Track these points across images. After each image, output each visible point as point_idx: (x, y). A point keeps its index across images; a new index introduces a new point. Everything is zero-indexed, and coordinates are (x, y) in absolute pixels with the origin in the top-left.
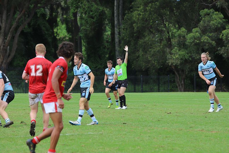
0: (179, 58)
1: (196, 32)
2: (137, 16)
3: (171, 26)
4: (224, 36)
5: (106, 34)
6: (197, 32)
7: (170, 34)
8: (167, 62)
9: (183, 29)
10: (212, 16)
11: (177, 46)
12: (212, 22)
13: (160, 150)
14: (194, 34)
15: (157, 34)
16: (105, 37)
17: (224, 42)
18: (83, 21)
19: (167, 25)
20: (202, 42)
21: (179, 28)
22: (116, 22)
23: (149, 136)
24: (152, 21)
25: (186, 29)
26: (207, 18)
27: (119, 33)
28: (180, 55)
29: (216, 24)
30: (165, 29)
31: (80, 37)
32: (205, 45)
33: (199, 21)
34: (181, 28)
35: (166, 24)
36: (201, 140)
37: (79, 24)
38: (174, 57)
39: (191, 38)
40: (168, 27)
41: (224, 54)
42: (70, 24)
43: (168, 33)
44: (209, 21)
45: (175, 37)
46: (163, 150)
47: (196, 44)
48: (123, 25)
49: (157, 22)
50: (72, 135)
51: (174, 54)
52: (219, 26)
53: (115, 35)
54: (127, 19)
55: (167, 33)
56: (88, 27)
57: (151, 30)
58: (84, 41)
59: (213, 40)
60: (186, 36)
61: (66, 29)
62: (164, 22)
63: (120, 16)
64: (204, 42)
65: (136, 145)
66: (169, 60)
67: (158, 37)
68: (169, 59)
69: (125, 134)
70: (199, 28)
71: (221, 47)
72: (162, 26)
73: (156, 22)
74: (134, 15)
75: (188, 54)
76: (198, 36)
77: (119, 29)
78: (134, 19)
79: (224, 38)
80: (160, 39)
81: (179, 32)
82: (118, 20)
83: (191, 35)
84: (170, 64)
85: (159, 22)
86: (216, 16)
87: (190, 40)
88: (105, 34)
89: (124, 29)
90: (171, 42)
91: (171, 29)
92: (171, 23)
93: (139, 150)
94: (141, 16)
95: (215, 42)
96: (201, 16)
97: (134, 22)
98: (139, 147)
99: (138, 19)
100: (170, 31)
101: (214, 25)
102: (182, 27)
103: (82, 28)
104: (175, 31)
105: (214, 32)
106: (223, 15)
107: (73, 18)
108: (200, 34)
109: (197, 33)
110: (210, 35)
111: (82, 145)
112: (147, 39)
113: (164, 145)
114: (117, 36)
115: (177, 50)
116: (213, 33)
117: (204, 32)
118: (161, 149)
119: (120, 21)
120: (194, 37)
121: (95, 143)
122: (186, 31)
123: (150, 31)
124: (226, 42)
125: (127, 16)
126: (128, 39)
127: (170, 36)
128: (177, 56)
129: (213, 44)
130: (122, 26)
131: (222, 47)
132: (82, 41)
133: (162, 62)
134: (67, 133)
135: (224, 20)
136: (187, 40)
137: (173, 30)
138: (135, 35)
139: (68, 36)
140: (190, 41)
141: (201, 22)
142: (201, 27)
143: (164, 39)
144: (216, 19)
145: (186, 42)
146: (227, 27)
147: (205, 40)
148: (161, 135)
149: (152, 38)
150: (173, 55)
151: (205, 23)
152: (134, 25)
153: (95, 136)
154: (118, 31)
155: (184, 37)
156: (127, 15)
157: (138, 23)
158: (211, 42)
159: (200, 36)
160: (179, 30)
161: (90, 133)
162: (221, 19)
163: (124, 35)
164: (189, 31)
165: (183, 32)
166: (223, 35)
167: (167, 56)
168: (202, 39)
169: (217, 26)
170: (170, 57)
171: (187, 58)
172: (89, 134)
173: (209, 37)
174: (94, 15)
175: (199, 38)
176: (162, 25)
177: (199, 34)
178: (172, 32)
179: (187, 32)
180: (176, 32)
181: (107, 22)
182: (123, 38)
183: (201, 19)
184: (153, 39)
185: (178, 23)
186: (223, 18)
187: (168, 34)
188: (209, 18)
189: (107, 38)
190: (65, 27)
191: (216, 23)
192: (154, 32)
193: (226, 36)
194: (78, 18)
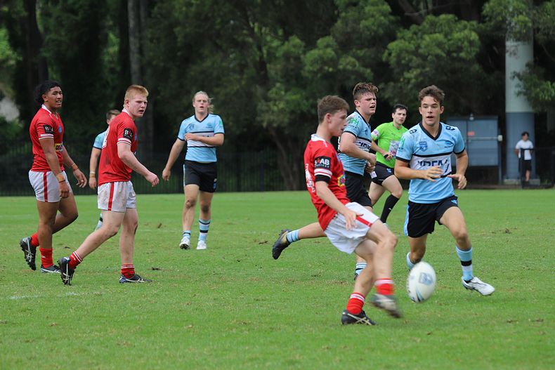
0: (285, 111)
1: (325, 47)
2: (184, 9)
3: (267, 31)
4: (393, 55)
5: (108, 53)
6: (327, 46)
7: (265, 51)
8: (258, 119)
9: (295, 40)
10: (363, 8)
11: (281, 80)
12: (363, 23)
13: (242, 331)
14: (321, 52)
15: (232, 53)
16: (107, 58)
17: (393, 69)
18: (52, 21)
19: (256, 30)
20: (339, 70)
21: (286, 38)
22: (132, 24)
23: (215, 299)
24: (219, 20)
25: (302, 40)
26: (352, 13)
27: (141, 51)
28: (288, 102)
29: (374, 28)
30: (250, 40)
31: (45, 59)
32: (348, 78)
33: (333, 20)
34: (290, 38)
35: (253, 29)
36: (339, 306)
37: (40, 27)
38: (275, 108)
39: (314, 62)
40: (259, 35)
41: (394, 98)
42: (18, 29)
43: (260, 49)
44: (357, 21)
45: (276, 58)
46: (249, 330)
47: (327, 76)
48: (150, 30)
49: (232, 22)
50: (27, 299)
51: (275, 100)
52: (381, 31)
53: (131, 55)
54: (159, 16)
55: (256, 49)
56: (63, 36)
57: (218, 41)
58: (52, 69)
59: (366, 66)
60: (302, 56)
61: (10, 41)
62: (248, 22)
63: (142, 9)
64: (345, 70)
65: (184, 321)
66: (263, 115)
67: (234, 59)
68: (263, 112)
69: (157, 295)
70: (334, 37)
71: (386, 83)
72: (245, 32)
73: (228, 22)
74: (177, 7)
75: (307, 99)
76: (330, 56)
77: (140, 39)
78: (177, 14)
79: (393, 60)
80: (240, 65)
81: (285, 48)
82: (138, 17)
83: (314, 54)
84: (265, 125)
85: (237, 23)
86: (372, 8)
87: (311, 66)
88: (105, 50)
89: (151, 40)
90: (266, 72)
91: (266, 41)
92: (266, 25)
93: (191, 333)
94: (193, 9)
95: (372, 70)
96: (336, 8)
97: (177, 23)
98: (190, 326)
99: (187, 16)
100: (265, 45)
101: (369, 30)
102: (291, 34)
103: (47, 37)
104: (276, 43)
105: (369, 47)
106: (390, 4)
107: (25, 14)
108: (335, 51)
109: (329, 50)
110: (361, 53)
111: (50, 324)
112: (208, 63)
113: (250, 318)
114: (134, 58)
115: (281, 90)
116: (366, 49)
117: (345, 46)
118: (243, 328)
119: (143, 20)
120: (321, 58)
121: (84, 318)
122: (303, 44)
123: (216, 45)
124: (396, 70)
125: (159, 8)
126: (162, 64)
127: (265, 56)
128: (282, 105)
129: (366, 75)
130: (148, 33)
131: (389, 81)
132: (50, 69)
133: (246, 120)
134: (12, 295)
135: (392, 18)
136: (305, 65)
137: (272, 41)
138: (179, 54)
139: (15, 56)
140: (311, 68)
141: (336, 21)
142: (337, 35)
143: (251, 64)
144: (373, 16)
145: (302, 72)
146: (399, 35)
147: (349, 67)
148: (242, 296)
149: (222, 61)
150: (271, 104)
151: (347, 25)
152: (177, 30)
153: (84, 301)
154: (138, 45)
155: (298, 59)
156: (159, 5)
157: (187, 25)
158: (362, 69)
159: (335, 57)
160: (286, 43)
161: (70, 293)
162: (384, 15)
163: (151, 54)
164: (310, 44)
165: (294, 46)
166: (390, 54)
167: (256, 106)
168: (341, 64)
169: (375, 32)
170: (265, 108)
171: (305, 109)
172: (68, 297)
173: (358, 58)
174: (77, 6)
175: (333, 62)
176: (243, 29)
177: (333, 53)
178: (270, 47)
179: (305, 47)
180: (278, 47)
181: (111, 23)
182: (150, 63)
183: (338, 16)
184: (224, 64)
185: (283, 23)
186: (391, 14)
187: (258, 53)
188: (357, 14)
189: (110, 62)
190: (5, 36)
191: (373, 24)
192: (225, 46)
193: (398, 56)
194: (38, 12)
